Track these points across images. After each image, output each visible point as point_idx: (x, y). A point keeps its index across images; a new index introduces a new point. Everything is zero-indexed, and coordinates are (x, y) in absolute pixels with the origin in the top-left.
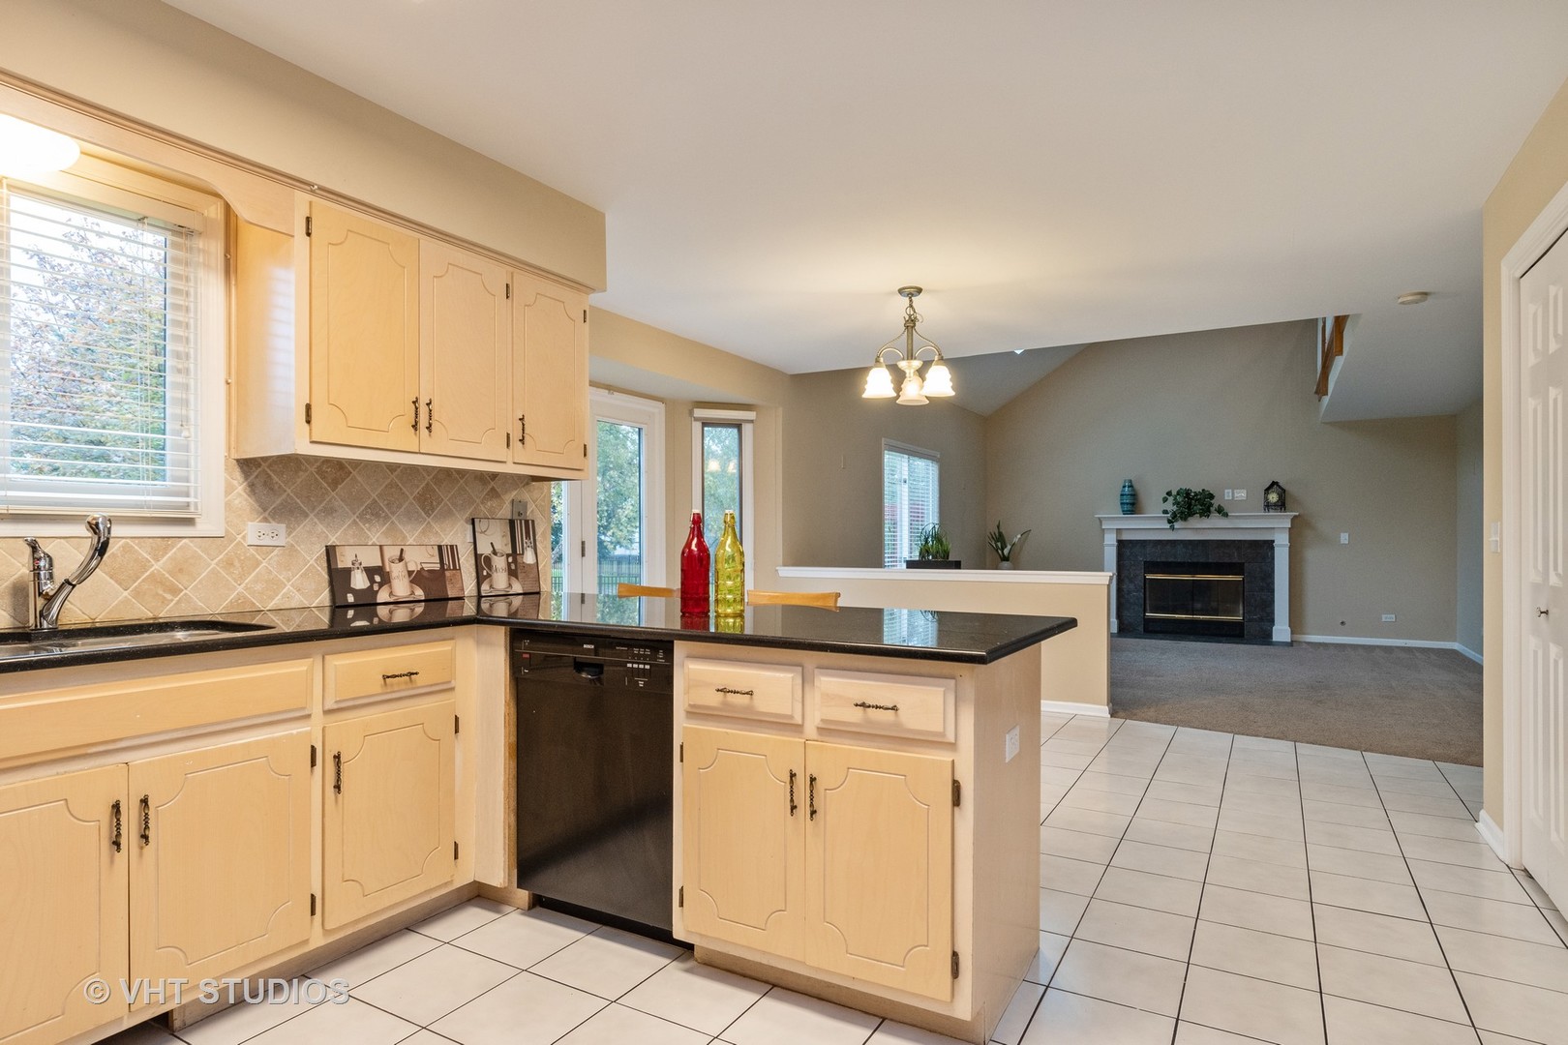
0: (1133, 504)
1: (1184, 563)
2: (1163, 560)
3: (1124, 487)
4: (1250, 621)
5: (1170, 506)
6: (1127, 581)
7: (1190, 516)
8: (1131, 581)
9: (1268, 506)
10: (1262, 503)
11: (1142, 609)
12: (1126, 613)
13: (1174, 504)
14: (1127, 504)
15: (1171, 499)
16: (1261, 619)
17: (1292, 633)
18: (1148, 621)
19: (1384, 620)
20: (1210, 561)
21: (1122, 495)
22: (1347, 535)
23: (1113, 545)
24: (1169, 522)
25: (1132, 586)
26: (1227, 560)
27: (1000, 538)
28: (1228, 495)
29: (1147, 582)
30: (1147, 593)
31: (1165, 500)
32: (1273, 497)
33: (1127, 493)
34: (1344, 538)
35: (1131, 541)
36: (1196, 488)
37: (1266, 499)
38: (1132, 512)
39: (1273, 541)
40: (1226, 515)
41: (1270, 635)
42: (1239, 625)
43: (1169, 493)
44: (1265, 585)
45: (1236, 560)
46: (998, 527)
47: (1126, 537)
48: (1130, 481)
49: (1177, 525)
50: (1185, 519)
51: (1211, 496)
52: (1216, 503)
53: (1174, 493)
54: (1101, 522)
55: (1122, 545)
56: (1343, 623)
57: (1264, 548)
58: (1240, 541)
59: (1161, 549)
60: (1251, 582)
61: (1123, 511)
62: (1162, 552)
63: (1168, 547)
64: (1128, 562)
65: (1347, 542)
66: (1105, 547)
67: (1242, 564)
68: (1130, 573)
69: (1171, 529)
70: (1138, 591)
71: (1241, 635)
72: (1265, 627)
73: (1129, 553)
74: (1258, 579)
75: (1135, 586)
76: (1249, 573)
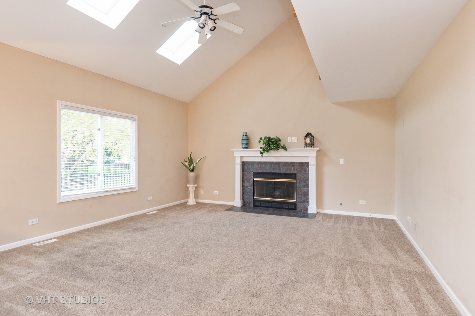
0: (247, 144)
1: (270, 173)
2: (261, 171)
3: (243, 135)
4: (299, 202)
6: (246, 181)
7: (270, 150)
8: (248, 182)
9: (306, 145)
10: (303, 144)
11: (252, 195)
12: (245, 197)
13: (263, 144)
14: (244, 144)
15: (262, 141)
16: (304, 201)
17: (318, 208)
18: (255, 201)
19: (360, 203)
20: (281, 172)
21: (242, 140)
22: (343, 159)
23: (239, 164)
24: (261, 153)
25: (248, 184)
26: (289, 172)
28: (289, 139)
29: (255, 182)
30: (255, 188)
31: (260, 142)
32: (308, 141)
33: (244, 139)
34: (342, 161)
35: (247, 162)
36: (273, 136)
37: (305, 141)
38: (247, 148)
39: (309, 163)
40: (286, 149)
41: (307, 210)
42: (295, 204)
43: (261, 139)
44: (305, 184)
45: (292, 172)
47: (245, 160)
48: (246, 133)
49: (264, 154)
50: (268, 151)
51: (280, 140)
52: (282, 144)
53: (263, 138)
54: (233, 153)
55: (244, 164)
56: (341, 204)
57: (305, 166)
58: (294, 162)
59: (260, 166)
60: (299, 183)
61: (243, 147)
62: (261, 168)
63: (263, 165)
64: (246, 172)
65: (343, 163)
66: (236, 165)
67: (295, 174)
68: (247, 178)
69: (263, 156)
70: (251, 186)
71: (295, 209)
72: (305, 205)
73: (248, 168)
74: (302, 181)
75: (249, 184)
76: (298, 178)
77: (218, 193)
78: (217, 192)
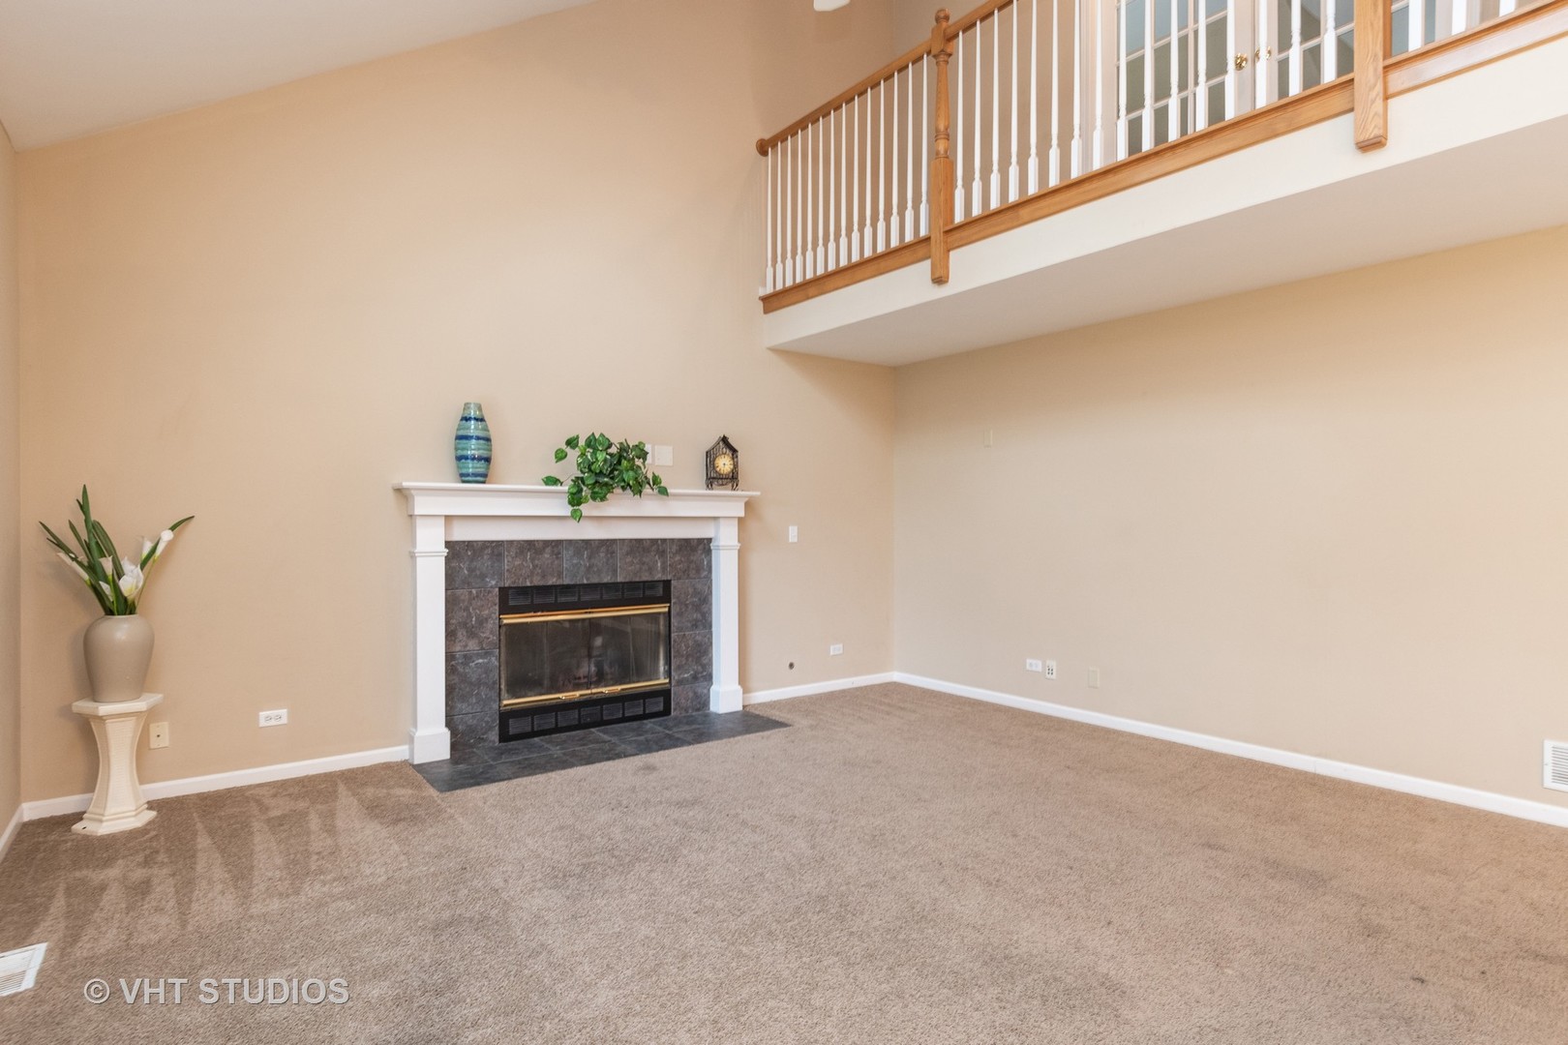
0: (480, 460)
1: (574, 586)
2: (537, 581)
3: (463, 419)
4: (680, 682)
5: (570, 469)
6: (462, 634)
7: (607, 491)
8: (472, 635)
9: (712, 478)
10: (704, 474)
11: (494, 695)
12: (465, 706)
13: (578, 466)
14: (468, 459)
15: (573, 455)
16: (695, 678)
18: (505, 717)
19: (832, 652)
20: (620, 580)
21: (460, 438)
22: (796, 528)
23: (434, 554)
24: (574, 502)
25: (473, 645)
26: (645, 577)
27: (96, 544)
29: (507, 631)
30: (505, 656)
31: (560, 456)
32: (724, 464)
33: (469, 433)
34: (793, 534)
35: (472, 545)
37: (710, 466)
38: (483, 477)
40: (663, 493)
41: (706, 704)
42: (665, 694)
43: (572, 443)
44: (697, 616)
45: (658, 576)
46: (84, 507)
47: (464, 533)
48: (478, 407)
49: (586, 509)
50: (600, 497)
51: (641, 455)
53: (580, 441)
54: (411, 498)
55: (458, 553)
56: (791, 665)
57: (696, 552)
58: (664, 541)
59: (532, 560)
60: (680, 614)
61: (462, 475)
62: (535, 567)
63: (547, 556)
64: (465, 591)
65: (796, 540)
66: (418, 559)
67: (667, 584)
68: (470, 616)
69: (577, 516)
70: (487, 654)
71: (667, 711)
72: (699, 690)
73: (471, 570)
74: (690, 607)
75: (481, 643)
76: (678, 598)
77: (284, 720)
78: (283, 712)
